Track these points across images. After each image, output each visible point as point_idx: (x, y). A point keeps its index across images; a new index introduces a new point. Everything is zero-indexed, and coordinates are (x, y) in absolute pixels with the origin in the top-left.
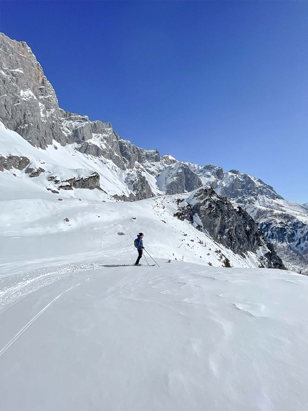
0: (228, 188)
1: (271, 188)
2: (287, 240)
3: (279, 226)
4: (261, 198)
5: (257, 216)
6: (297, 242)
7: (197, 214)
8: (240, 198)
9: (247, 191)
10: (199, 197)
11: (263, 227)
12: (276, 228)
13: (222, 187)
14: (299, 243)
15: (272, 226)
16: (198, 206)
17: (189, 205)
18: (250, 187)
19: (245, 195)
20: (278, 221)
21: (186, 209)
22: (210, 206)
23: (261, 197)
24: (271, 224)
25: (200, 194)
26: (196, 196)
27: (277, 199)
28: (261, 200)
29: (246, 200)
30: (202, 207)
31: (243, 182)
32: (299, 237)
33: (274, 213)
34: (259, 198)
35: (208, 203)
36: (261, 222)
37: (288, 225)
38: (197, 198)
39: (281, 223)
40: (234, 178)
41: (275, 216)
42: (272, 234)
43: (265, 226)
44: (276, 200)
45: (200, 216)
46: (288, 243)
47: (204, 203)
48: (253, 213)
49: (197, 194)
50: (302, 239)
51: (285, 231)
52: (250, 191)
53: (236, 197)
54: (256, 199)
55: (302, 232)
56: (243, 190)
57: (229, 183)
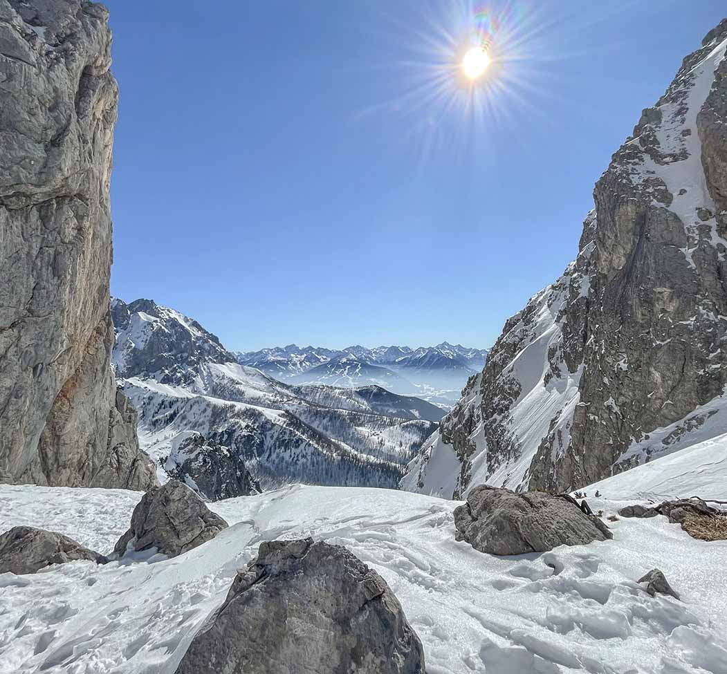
0: (143, 352)
1: (215, 339)
2: (256, 453)
3: (245, 433)
4: (204, 369)
5: (213, 419)
6: (267, 454)
7: (187, 475)
8: (167, 372)
9: (179, 355)
10: (186, 449)
11: (224, 439)
12: (242, 438)
13: (130, 350)
14: (270, 455)
15: (236, 434)
16: (189, 462)
17: (178, 466)
18: (185, 347)
19: (175, 365)
20: (244, 424)
21: (176, 471)
22: (204, 461)
23: (205, 367)
24: (235, 431)
25: (188, 445)
26: (183, 449)
27: (227, 363)
28: (205, 373)
29: (179, 375)
30: (193, 463)
31: (170, 335)
32: (270, 446)
33: (236, 409)
34: (202, 369)
35: (201, 457)
36: (220, 431)
37: (255, 427)
38: (183, 451)
39: (247, 426)
40: (153, 328)
41: (238, 415)
42: (237, 448)
43: (226, 436)
44: (227, 365)
45: (193, 477)
46: (258, 459)
47: (196, 458)
48: (206, 414)
49: (182, 446)
50: (273, 448)
51: (252, 440)
52: (185, 355)
53: (161, 368)
54: (197, 370)
55: (272, 437)
56: (173, 353)
57: (144, 340)
